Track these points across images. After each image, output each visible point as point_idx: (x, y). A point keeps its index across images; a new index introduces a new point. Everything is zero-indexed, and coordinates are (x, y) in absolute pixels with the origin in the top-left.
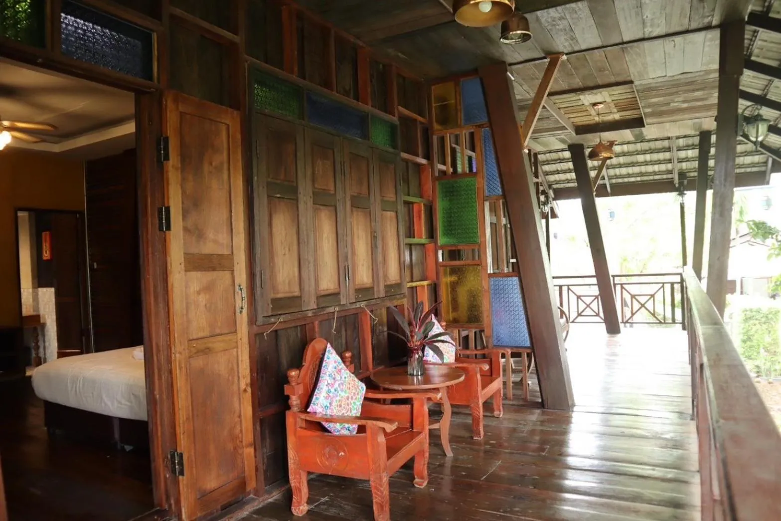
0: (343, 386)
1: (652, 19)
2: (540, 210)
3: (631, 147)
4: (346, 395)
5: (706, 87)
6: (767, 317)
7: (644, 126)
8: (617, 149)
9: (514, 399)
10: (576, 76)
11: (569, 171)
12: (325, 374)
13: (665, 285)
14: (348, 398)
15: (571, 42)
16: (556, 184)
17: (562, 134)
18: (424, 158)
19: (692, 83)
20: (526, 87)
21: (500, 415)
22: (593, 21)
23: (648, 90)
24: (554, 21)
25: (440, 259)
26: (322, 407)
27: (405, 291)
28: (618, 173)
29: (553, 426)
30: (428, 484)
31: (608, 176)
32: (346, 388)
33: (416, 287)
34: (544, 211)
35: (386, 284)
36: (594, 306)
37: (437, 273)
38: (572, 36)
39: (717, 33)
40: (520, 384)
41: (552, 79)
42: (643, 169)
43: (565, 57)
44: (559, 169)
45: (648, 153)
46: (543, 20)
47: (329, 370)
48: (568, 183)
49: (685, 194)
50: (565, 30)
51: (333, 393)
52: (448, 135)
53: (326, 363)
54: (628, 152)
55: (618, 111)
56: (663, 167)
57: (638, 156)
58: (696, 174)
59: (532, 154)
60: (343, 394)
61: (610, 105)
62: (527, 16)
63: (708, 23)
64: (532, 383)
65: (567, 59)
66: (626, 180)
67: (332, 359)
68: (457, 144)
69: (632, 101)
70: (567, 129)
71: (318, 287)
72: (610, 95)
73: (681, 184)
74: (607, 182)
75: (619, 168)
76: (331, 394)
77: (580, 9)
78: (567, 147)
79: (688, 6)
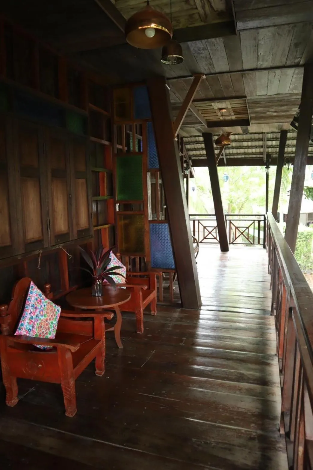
0: (43, 312)
1: (263, 56)
2: (183, 174)
3: (240, 137)
4: (45, 318)
5: (289, 104)
6: (306, 238)
7: (249, 125)
8: (232, 137)
9: (164, 301)
10: (210, 90)
11: (202, 149)
12: (29, 305)
13: (255, 221)
14: (47, 320)
15: (210, 67)
16: (194, 157)
17: (199, 126)
18: (108, 141)
19: (281, 101)
20: (177, 95)
21: (154, 314)
22: (225, 53)
23: (256, 103)
24: (199, 50)
25: (118, 210)
26: (26, 331)
27: (92, 233)
28: (231, 152)
29: (188, 321)
30: (105, 372)
31: (225, 154)
32: (45, 313)
33: (101, 229)
34: (186, 173)
35: (78, 229)
36: (214, 233)
37: (115, 219)
38: (210, 62)
39: (301, 70)
40: (168, 289)
41: (196, 91)
42: (246, 151)
43: (204, 77)
44: (196, 148)
45: (250, 141)
46: (192, 49)
47: (32, 302)
48: (201, 156)
49: (270, 167)
50: (206, 57)
51: (35, 319)
52: (124, 125)
53: (29, 296)
54: (238, 140)
55: (235, 115)
56: (258, 150)
57: (244, 143)
58: (277, 156)
59: (180, 137)
60: (43, 318)
61: (230, 110)
62: (182, 45)
63: (298, 62)
64: (176, 288)
65: (206, 78)
66: (236, 157)
67: (35, 293)
68: (131, 131)
69: (244, 109)
70: (202, 124)
71: (26, 237)
72: (231, 104)
73: (267, 161)
74: (224, 157)
75: (232, 149)
76: (33, 320)
77: (217, 43)
78: (201, 134)
79: (287, 49)
